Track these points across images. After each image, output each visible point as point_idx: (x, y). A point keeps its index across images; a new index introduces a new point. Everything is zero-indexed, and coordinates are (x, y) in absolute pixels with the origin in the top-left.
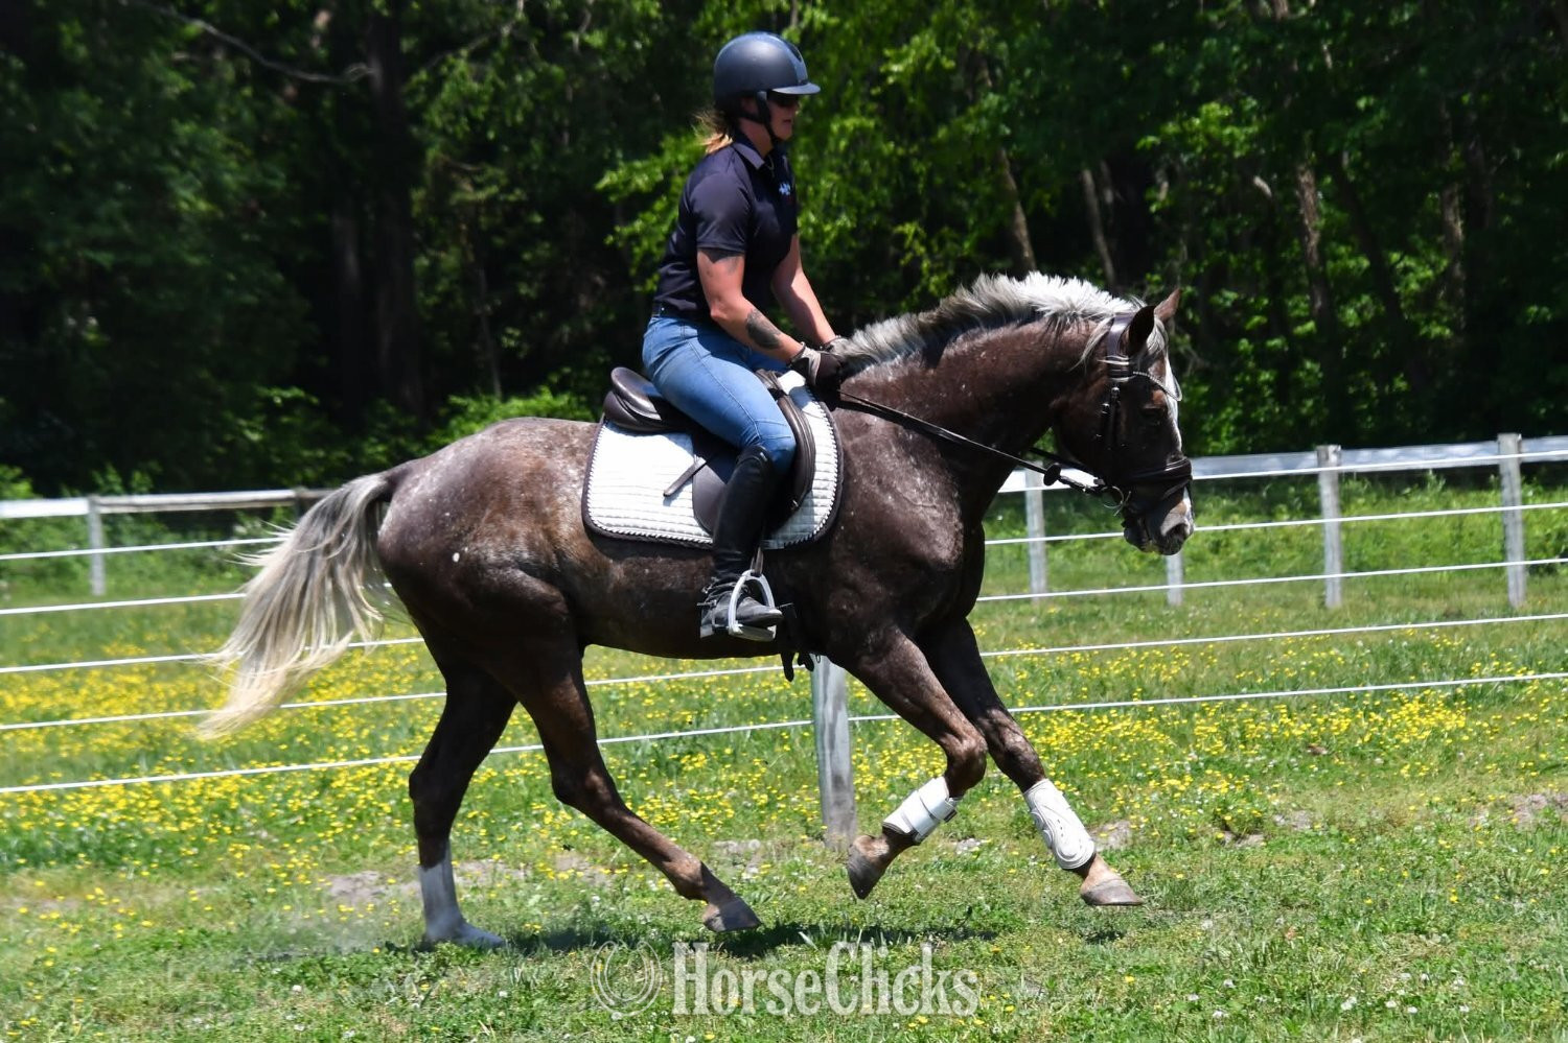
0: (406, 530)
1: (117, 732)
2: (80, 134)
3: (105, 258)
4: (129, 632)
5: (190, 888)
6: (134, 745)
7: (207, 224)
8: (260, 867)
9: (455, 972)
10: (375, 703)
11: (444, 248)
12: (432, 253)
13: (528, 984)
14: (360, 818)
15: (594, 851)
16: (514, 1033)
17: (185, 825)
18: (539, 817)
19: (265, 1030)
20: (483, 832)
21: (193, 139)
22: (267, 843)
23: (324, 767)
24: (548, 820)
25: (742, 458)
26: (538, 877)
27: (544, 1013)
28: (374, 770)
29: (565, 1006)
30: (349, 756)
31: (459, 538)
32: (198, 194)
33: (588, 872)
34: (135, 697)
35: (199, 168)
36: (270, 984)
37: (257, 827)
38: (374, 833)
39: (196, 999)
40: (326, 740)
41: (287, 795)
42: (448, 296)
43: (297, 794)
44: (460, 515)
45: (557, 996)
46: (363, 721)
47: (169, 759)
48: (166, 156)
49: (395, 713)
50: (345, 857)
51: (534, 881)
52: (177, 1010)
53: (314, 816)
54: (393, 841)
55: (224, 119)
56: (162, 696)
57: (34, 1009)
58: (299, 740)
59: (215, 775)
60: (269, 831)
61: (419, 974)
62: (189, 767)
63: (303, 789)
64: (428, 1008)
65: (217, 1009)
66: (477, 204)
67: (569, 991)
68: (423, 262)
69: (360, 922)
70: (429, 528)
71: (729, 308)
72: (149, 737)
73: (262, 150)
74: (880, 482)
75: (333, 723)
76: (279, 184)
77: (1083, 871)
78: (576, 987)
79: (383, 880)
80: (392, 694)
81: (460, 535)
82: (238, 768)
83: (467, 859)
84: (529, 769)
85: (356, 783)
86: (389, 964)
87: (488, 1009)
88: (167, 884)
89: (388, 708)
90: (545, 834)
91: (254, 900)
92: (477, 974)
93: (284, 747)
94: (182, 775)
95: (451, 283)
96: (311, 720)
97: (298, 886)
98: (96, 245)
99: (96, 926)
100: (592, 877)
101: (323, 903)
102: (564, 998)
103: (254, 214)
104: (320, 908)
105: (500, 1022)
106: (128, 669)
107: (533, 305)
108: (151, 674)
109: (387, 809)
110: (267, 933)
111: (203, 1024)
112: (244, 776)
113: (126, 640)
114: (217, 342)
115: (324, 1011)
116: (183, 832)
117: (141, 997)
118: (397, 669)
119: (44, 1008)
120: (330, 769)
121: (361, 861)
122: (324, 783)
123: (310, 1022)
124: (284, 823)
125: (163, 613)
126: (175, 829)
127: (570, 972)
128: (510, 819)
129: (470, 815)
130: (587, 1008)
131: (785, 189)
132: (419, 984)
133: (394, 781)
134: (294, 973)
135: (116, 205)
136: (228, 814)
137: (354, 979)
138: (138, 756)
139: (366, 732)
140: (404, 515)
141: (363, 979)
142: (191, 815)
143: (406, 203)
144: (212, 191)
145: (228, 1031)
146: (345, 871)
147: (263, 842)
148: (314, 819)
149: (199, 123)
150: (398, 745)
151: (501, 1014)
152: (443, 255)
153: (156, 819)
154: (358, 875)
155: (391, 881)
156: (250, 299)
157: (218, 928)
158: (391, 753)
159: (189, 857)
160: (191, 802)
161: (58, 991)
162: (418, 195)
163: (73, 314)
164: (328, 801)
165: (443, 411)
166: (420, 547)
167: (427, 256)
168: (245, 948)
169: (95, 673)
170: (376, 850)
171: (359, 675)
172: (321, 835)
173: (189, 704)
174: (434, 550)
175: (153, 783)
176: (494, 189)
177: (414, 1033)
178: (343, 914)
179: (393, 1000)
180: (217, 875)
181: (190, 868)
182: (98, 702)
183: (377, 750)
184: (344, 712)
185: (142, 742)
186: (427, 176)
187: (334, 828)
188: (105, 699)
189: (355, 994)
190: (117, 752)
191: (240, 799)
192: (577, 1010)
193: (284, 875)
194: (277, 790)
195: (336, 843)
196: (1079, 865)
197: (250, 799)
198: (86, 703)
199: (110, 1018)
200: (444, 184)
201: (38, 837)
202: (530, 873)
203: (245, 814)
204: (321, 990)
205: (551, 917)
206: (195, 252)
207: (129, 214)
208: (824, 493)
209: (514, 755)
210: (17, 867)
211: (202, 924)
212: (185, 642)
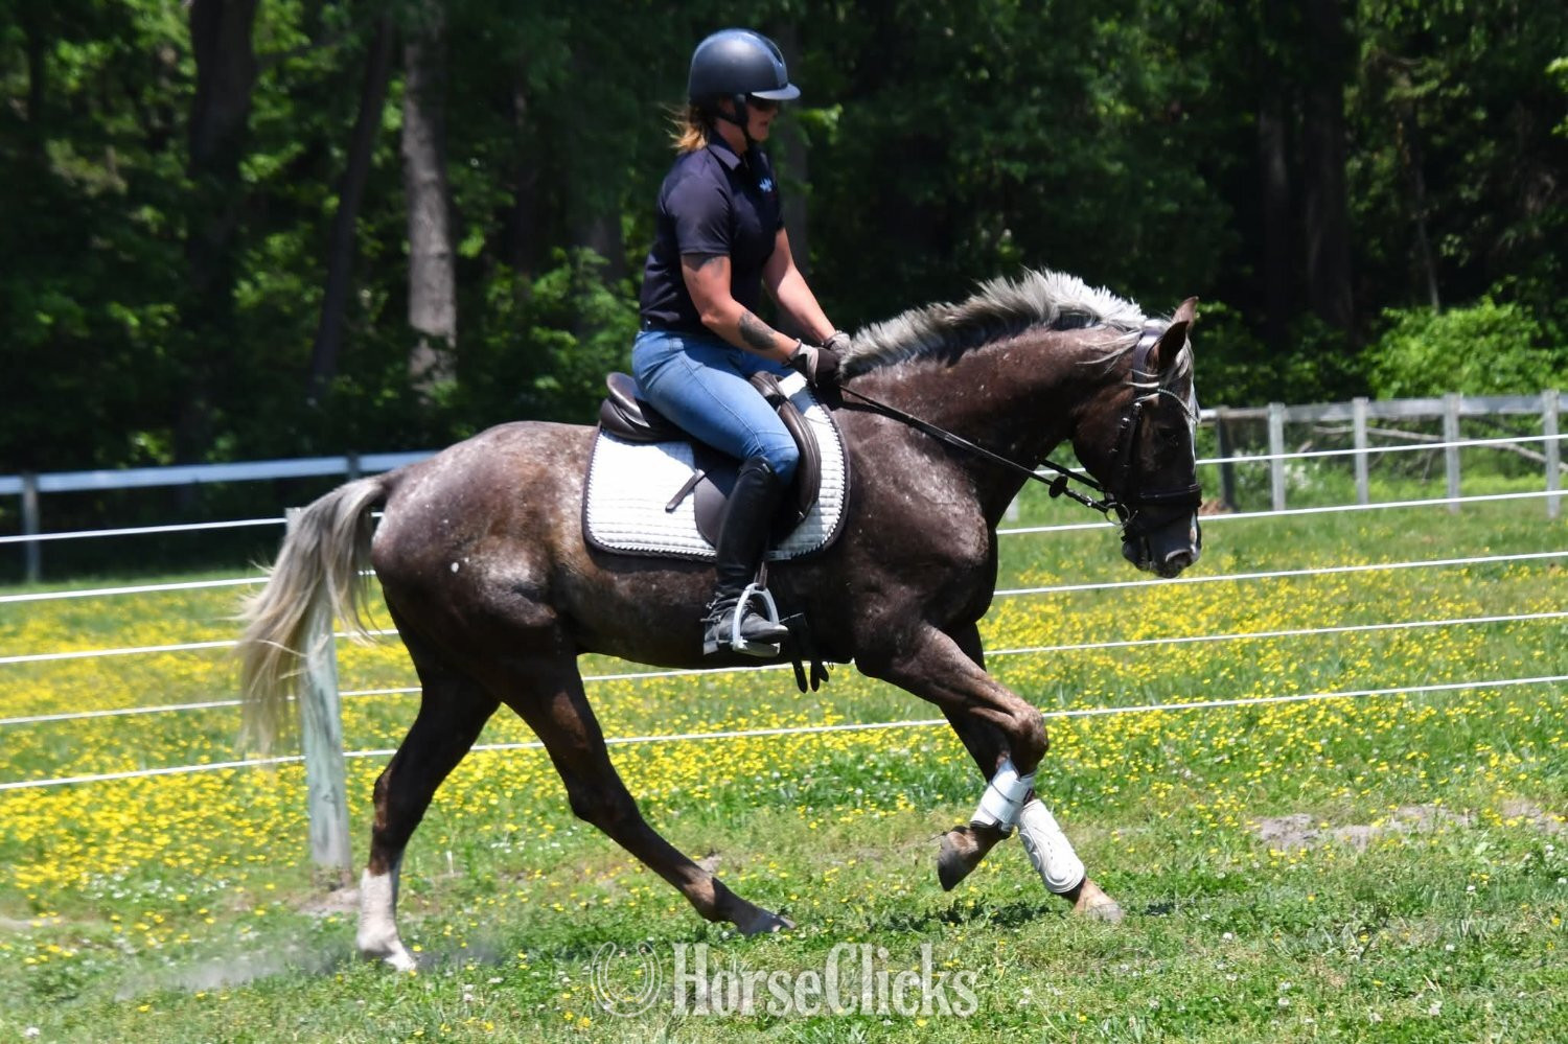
0: (403, 537)
1: (1033, 664)
2: (998, 39)
3: (1019, 170)
4: (1045, 560)
5: (1112, 828)
6: (1051, 678)
7: (1129, 128)
8: (1184, 807)
9: (1396, 923)
10: (1303, 637)
11: (1378, 149)
12: (1365, 154)
13: (1476, 938)
14: (1289, 757)
15: (1545, 797)
16: (1463, 991)
17: (1105, 762)
18: (1484, 760)
19: (1195, 979)
20: (1423, 774)
21: (1113, 40)
22: (1192, 783)
23: (1251, 702)
24: (1493, 763)
25: (744, 469)
26: (1483, 824)
27: (1495, 970)
28: (1304, 706)
29: (1518, 962)
30: (1276, 691)
31: (458, 546)
32: (1120, 97)
33: (1539, 819)
34: (1051, 628)
35: (1118, 70)
36: (1199, 930)
37: (1180, 765)
38: (1305, 774)
39: (1121, 945)
40: (1251, 674)
41: (1212, 731)
42: (1381, 201)
43: (1222, 731)
44: (459, 523)
45: (1509, 952)
46: (1290, 654)
47: (1087, 692)
48: (1085, 56)
49: (1324, 646)
50: (1274, 799)
51: (1480, 827)
52: (1102, 955)
53: (1240, 754)
54: (1325, 782)
55: (1146, 16)
56: (1078, 626)
57: (956, 951)
58: (1223, 674)
59: (1137, 710)
60: (1193, 770)
61: (1357, 925)
62: (1108, 701)
63: (1228, 726)
64: (1368, 961)
65: (1145, 955)
66: (1417, 101)
67: (1522, 947)
68: (1355, 164)
69: (1293, 868)
70: (425, 534)
71: (719, 312)
72: (1067, 669)
73: (1186, 50)
74: (895, 482)
75: (1258, 656)
76: (1203, 84)
77: (1073, 896)
78: (1530, 942)
79: (1314, 823)
80: (1321, 626)
81: (459, 544)
82: (1159, 702)
83: (1406, 803)
84: (1472, 707)
85: (1284, 720)
86: (1325, 913)
87: (1433, 963)
88: (1089, 824)
89: (1317, 641)
90: (1491, 778)
91: (1178, 842)
92: (1420, 926)
93: (1207, 681)
94: (1102, 709)
95: (1385, 186)
96: (1235, 653)
97: (1224, 829)
98: (1010, 154)
99: (1016, 866)
100: (1544, 824)
101: (1252, 847)
102: (1517, 954)
103: (1176, 117)
104: (1248, 851)
105: (1447, 977)
106: (1043, 599)
107: (1476, 209)
108: (1066, 604)
109: (1318, 749)
110: (1194, 877)
111: (1130, 971)
112: (1166, 711)
113: (1041, 568)
114: (1136, 252)
115: (1256, 961)
116: (1103, 769)
117: (1065, 941)
118: (1326, 600)
119: (967, 949)
120: (1256, 707)
121: (1291, 803)
122: (1251, 720)
123: (1242, 972)
124: (1209, 761)
125: (1079, 540)
126: (1095, 766)
127: (1522, 926)
128: (1452, 761)
129: (1409, 757)
130: (1543, 964)
131: (766, 186)
132: (1359, 935)
133: (1326, 719)
134: (1224, 920)
135: (1034, 110)
136: (1150, 751)
137: (1288, 928)
138: (1055, 688)
139: (1293, 666)
140: (401, 522)
141: (1297, 927)
142: (1111, 752)
143: (1339, 102)
144: (1132, 93)
145: (1156, 979)
146: (1274, 814)
147: (1186, 781)
148: (1239, 758)
149: (1120, 21)
150: (1329, 681)
151: (1448, 969)
152: (1376, 156)
153: (1075, 755)
154: (1289, 818)
155: (1325, 824)
156: (1170, 207)
157: (1142, 871)
158: (1321, 689)
159: (1110, 795)
160: (1111, 738)
161: (981, 932)
162: (1351, 92)
163: (986, 226)
164: (1255, 739)
165: (1375, 325)
166: (417, 555)
167: (1359, 158)
168: (1172, 892)
169: (1010, 602)
170: (1307, 792)
171: (1286, 606)
172: (1248, 775)
173: (1107, 635)
174: (431, 558)
175: (1070, 717)
176: (1434, 84)
177: (1353, 987)
178: (1274, 859)
179: (1330, 951)
180: (1140, 815)
181: (1112, 807)
182: (1014, 633)
183: (1306, 686)
184: (1269, 645)
185: (1059, 674)
186: (1362, 71)
187: (1262, 768)
188: (1020, 629)
189: (1289, 944)
190: (1034, 686)
191: (1162, 735)
192: (1532, 966)
193: (1210, 816)
194: (1200, 727)
195: (1264, 783)
196: (1068, 889)
197: (1172, 736)
198: (1000, 634)
199: (1034, 962)
200: (1379, 80)
201: (956, 771)
202: (1474, 819)
203: (1167, 751)
204: (1253, 938)
205: (1498, 867)
206: (1113, 158)
207: (1044, 120)
208: (830, 501)
209: (1455, 692)
210: (935, 802)
211: (1125, 865)
212: (1101, 570)
